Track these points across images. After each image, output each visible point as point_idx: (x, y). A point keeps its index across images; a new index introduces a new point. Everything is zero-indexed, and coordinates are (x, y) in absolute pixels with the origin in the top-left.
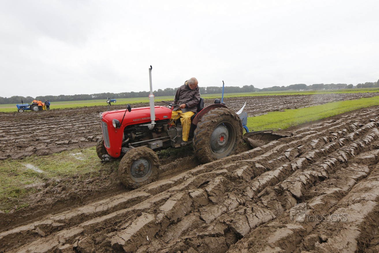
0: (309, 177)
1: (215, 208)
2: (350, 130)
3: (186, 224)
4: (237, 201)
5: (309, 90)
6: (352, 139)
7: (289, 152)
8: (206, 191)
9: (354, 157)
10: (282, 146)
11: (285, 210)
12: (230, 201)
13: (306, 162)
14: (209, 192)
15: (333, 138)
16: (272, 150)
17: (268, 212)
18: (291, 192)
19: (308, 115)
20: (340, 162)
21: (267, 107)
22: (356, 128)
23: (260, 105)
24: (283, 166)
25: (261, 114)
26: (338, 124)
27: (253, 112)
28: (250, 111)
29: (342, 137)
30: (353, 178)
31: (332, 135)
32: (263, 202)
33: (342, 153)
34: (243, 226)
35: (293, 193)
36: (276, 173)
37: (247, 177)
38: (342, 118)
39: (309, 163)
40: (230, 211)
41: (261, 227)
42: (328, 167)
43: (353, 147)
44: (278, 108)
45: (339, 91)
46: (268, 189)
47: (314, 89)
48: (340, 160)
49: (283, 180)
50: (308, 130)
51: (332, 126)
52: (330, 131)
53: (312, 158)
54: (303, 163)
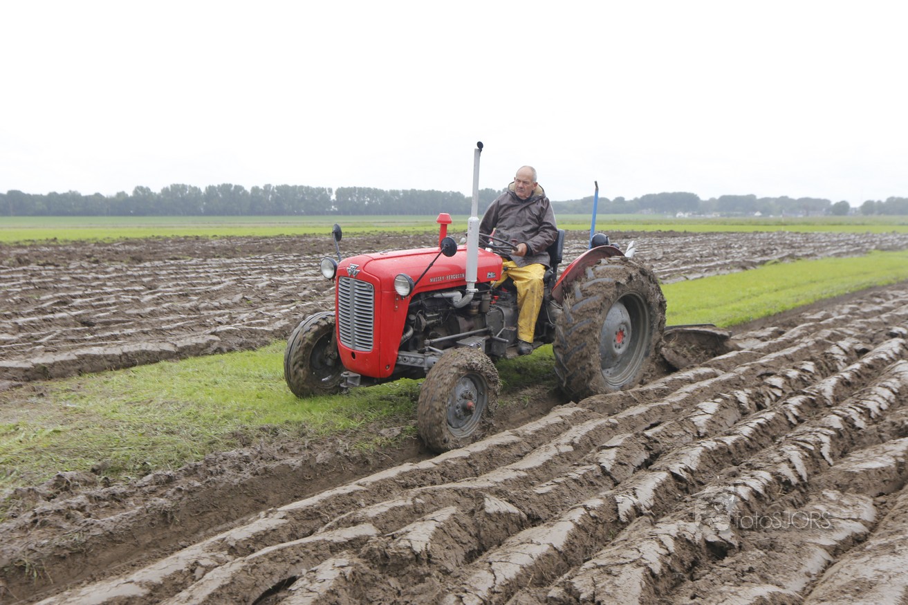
0: (672, 549)
2: (827, 365)
5: (709, 216)
6: (829, 398)
7: (614, 450)
9: (829, 464)
10: (590, 426)
13: (669, 488)
15: (769, 396)
16: (554, 441)
19: (694, 308)
20: (783, 483)
22: (844, 361)
24: (585, 507)
26: (790, 343)
29: (797, 393)
30: (822, 546)
31: (766, 384)
33: (792, 453)
36: (556, 535)
37: (448, 554)
38: (804, 321)
39: (680, 490)
42: (741, 504)
43: (830, 428)
45: (803, 224)
47: (725, 213)
48: (784, 480)
51: (768, 350)
52: (762, 371)
53: (692, 472)
54: (660, 490)
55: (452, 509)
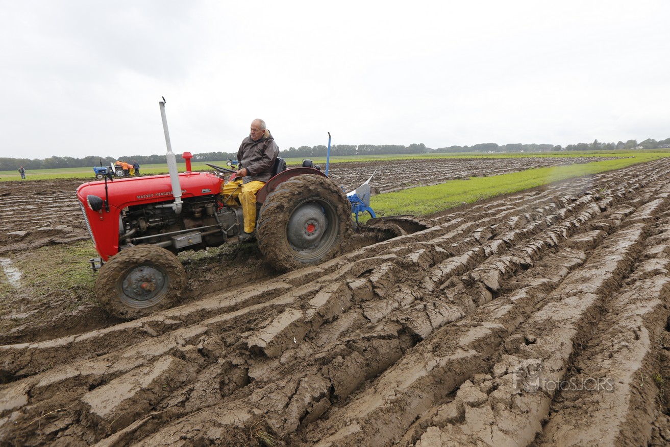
0: (509, 265)
1: (383, 304)
2: (560, 205)
3: (345, 323)
4: (413, 295)
5: (502, 152)
6: (563, 216)
7: (480, 232)
8: (371, 281)
9: (566, 239)
10: (469, 224)
11: (478, 306)
12: (402, 295)
13: (503, 246)
14: (375, 283)
15: (538, 215)
16: (456, 229)
17: (455, 308)
18: (485, 283)
19: (501, 185)
20: (548, 245)
21: (444, 174)
22: (567, 203)
23: (435, 170)
24: (472, 251)
25: (437, 183)
27: (426, 180)
28: (422, 179)
29: (550, 214)
30: (566, 267)
31: (536, 211)
32: (448, 295)
33: (551, 234)
34: (422, 325)
35: (487, 284)
36: (464, 259)
37: (424, 264)
38: (548, 189)
39: (507, 246)
40: (404, 308)
41: (448, 327)
42: (533, 251)
43: (565, 226)
44: (461, 175)
45: (542, 154)
46: (455, 279)
47: (508, 151)
49: (473, 269)
50: (504, 205)
51: (535, 200)
52: (534, 207)
53: (511, 241)
54: (499, 246)
55: (424, 250)
